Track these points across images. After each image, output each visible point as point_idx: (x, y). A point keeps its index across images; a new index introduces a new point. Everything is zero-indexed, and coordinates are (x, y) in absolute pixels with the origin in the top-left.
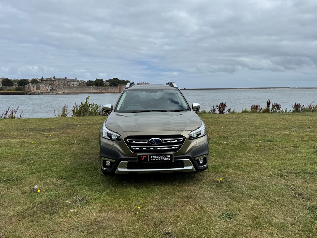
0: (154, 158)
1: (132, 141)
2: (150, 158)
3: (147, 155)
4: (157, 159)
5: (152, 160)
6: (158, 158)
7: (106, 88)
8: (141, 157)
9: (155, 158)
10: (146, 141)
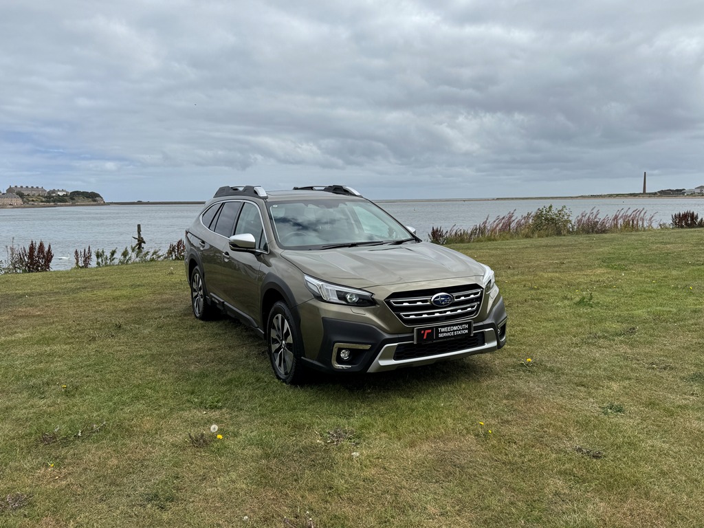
0: (443, 332)
1: (402, 303)
2: (438, 333)
3: (432, 328)
4: (449, 334)
5: (440, 335)
6: (449, 332)
8: (423, 332)
9: (445, 332)
10: (426, 301)
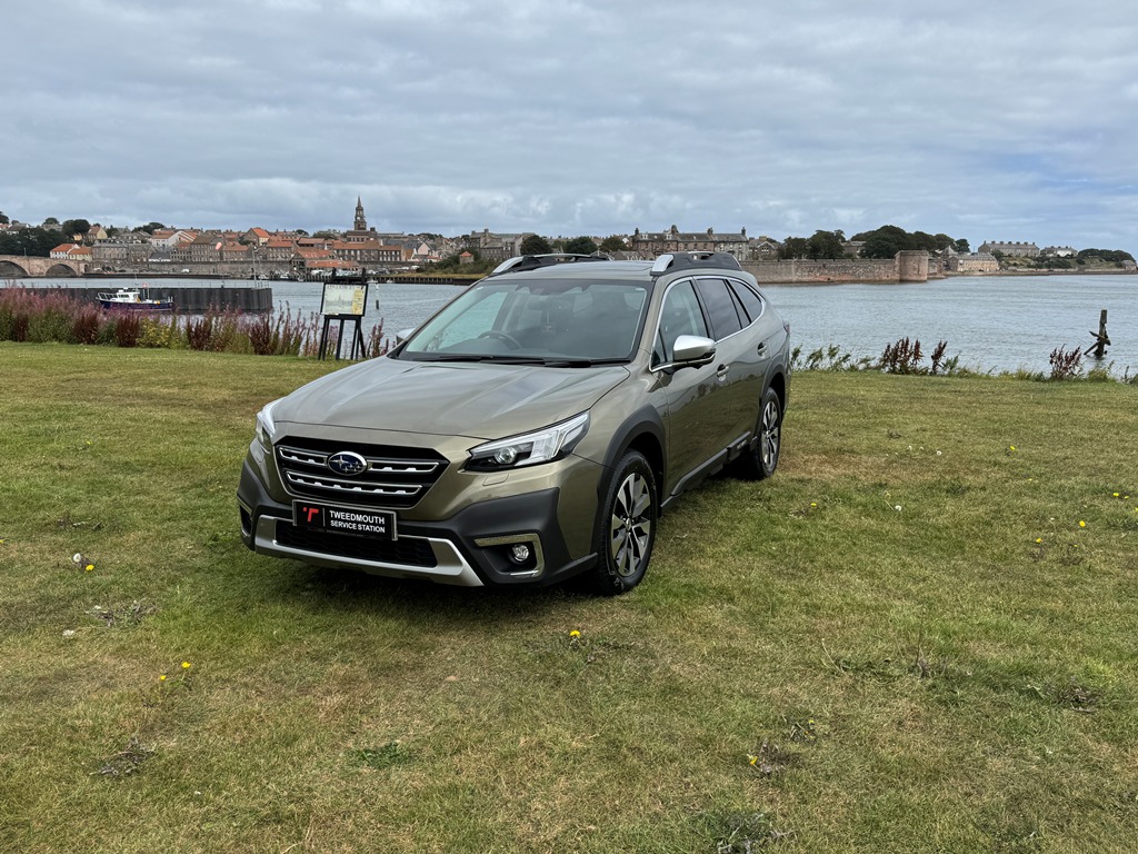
0: (337, 519)
1: (291, 454)
2: (329, 518)
3: (320, 508)
4: (348, 525)
5: (334, 524)
6: (348, 522)
7: (848, 263)
8: (306, 509)
9: (340, 520)
10: (321, 460)
